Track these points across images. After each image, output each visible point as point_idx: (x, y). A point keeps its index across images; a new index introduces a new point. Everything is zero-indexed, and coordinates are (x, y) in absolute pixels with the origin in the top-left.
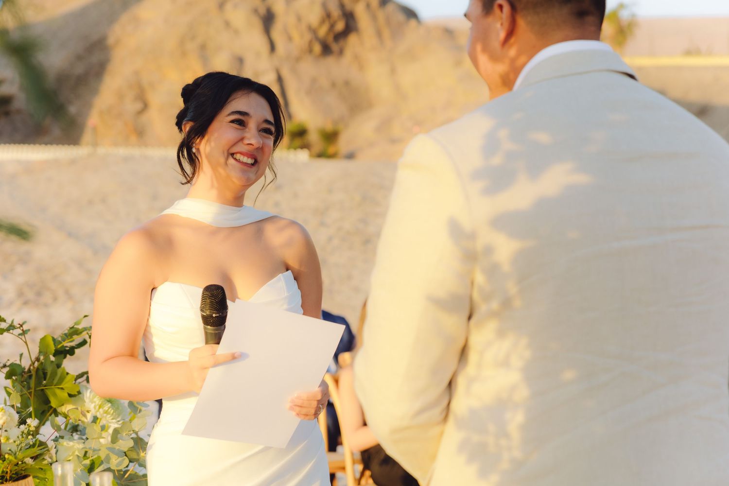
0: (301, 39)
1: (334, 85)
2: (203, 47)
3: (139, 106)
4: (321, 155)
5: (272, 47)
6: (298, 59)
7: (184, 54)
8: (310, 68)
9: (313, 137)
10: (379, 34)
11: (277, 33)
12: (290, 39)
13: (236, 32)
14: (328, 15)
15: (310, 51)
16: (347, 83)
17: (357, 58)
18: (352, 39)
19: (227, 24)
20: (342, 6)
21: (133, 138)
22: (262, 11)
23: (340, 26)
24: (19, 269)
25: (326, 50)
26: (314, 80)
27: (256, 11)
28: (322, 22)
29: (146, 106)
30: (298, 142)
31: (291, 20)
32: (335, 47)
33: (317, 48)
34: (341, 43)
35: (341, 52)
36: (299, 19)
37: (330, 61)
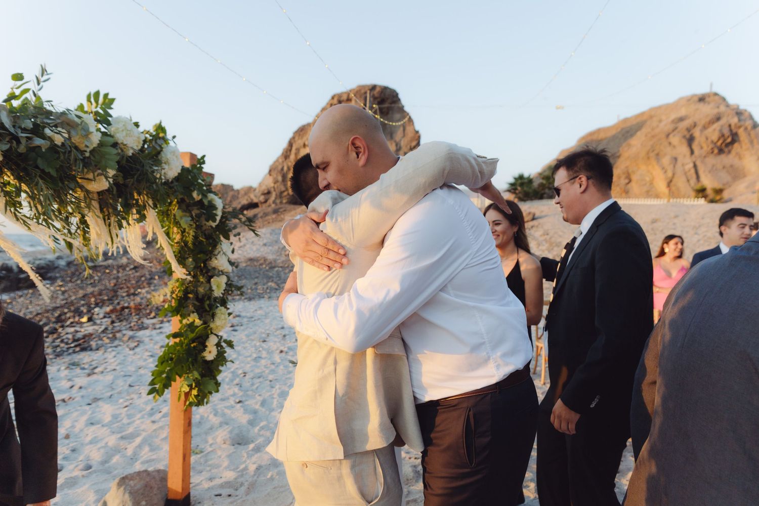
0: (707, 148)
1: (724, 167)
2: (658, 155)
3: (627, 181)
4: (712, 201)
5: (692, 152)
6: (705, 157)
7: (648, 158)
8: (712, 160)
9: (709, 192)
10: (752, 142)
11: (695, 146)
12: (702, 148)
13: (674, 147)
14: (723, 136)
15: (712, 152)
16: (732, 166)
17: (738, 154)
18: (736, 145)
19: (670, 143)
20: (731, 130)
21: (624, 195)
22: (688, 136)
23: (729, 140)
24: (555, 249)
25: (721, 151)
26: (713, 166)
27: (684, 137)
28: (719, 140)
29: (630, 181)
30: (700, 195)
31: (703, 139)
32: (726, 150)
33: (716, 151)
34: (730, 147)
35: (729, 152)
36: (707, 139)
37: (723, 156)
